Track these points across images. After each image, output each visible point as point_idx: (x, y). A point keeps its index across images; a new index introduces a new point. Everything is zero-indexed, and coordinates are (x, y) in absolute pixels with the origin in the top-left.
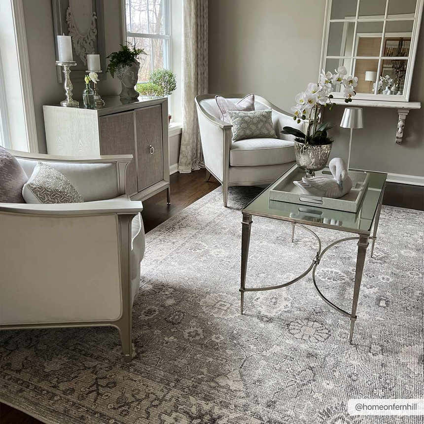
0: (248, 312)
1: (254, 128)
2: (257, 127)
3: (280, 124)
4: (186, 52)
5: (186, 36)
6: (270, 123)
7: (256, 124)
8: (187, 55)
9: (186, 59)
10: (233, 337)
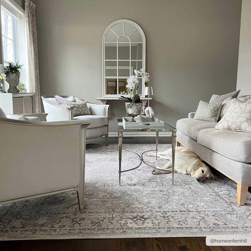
0: (122, 184)
1: (80, 110)
2: (82, 110)
3: (91, 108)
4: (30, 73)
5: (29, 64)
6: (87, 108)
7: (81, 108)
8: (30, 74)
9: (30, 77)
10: (124, 193)
